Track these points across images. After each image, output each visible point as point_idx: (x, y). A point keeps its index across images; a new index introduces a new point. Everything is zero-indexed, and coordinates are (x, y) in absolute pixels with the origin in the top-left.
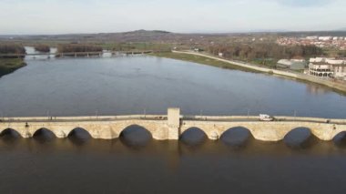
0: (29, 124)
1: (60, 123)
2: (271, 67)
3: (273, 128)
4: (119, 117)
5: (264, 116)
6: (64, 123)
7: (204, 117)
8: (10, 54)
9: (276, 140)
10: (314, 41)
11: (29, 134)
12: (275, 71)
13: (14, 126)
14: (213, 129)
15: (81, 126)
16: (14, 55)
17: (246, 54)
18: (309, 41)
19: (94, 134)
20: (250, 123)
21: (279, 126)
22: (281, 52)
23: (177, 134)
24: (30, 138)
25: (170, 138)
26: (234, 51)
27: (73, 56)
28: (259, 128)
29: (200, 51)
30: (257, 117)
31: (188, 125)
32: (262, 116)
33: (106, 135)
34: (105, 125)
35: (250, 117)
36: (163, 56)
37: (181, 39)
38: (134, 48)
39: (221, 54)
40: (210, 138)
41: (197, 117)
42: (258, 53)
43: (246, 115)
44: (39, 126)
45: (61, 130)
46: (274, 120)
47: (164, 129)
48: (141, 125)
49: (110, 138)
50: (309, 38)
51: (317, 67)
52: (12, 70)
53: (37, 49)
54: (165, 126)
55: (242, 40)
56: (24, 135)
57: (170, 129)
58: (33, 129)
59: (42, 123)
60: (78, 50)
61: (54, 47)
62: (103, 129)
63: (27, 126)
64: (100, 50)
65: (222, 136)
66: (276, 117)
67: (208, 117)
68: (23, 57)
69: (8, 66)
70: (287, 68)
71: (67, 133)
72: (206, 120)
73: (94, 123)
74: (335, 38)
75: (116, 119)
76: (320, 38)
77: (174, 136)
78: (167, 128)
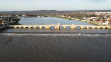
11: (36, 27)
15: (44, 26)
18: (96, 13)
23: (59, 27)
26: (73, 16)
28: (72, 26)
29: (64, 16)
38: (45, 15)
39: (70, 17)
40: (64, 28)
55: (77, 13)
60: (31, 15)
66: (75, 25)
70: (85, 19)
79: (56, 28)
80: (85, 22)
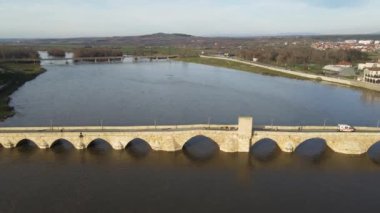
0: (83, 134)
1: (117, 134)
2: (317, 74)
3: (356, 140)
4: (180, 127)
5: (344, 126)
6: (122, 134)
7: (274, 127)
8: (24, 59)
9: (360, 153)
10: (354, 44)
11: (83, 145)
12: (323, 78)
13: (67, 137)
14: (287, 141)
15: (141, 137)
16: (29, 60)
17: (285, 58)
18: (349, 45)
19: (155, 145)
20: (330, 134)
21: (362, 138)
22: (324, 57)
23: (248, 146)
24: (84, 149)
25: (239, 151)
26: (270, 55)
27: (93, 61)
28: (340, 140)
29: (231, 55)
30: (335, 128)
31: (260, 136)
32: (342, 127)
33: (168, 147)
34: (168, 136)
35: (326, 128)
36: (191, 61)
37: (205, 43)
38: (156, 53)
39: (255, 60)
40: (284, 150)
41: (267, 127)
42: (298, 58)
43: (322, 125)
44: (94, 136)
45: (118, 140)
46: (354, 131)
47: (233, 140)
48: (207, 135)
49: (173, 149)
50: (347, 42)
51: (374, 73)
52: (33, 76)
53: (50, 54)
54: (235, 136)
55: (273, 44)
56: (78, 146)
57: (240, 140)
58: (87, 140)
59: (98, 133)
60: (97, 54)
61: (69, 52)
62: (165, 140)
63: (81, 136)
64: (121, 55)
65: (298, 148)
66: (356, 128)
67: (279, 128)
68: (39, 62)
69: (27, 72)
70: (335, 74)
71: (125, 144)
72: (278, 130)
73: (154, 133)
74: (377, 42)
75: (177, 130)
76: (360, 42)
77: (244, 148)
78: (237, 139)
79: (225, 148)
80: (352, 87)
